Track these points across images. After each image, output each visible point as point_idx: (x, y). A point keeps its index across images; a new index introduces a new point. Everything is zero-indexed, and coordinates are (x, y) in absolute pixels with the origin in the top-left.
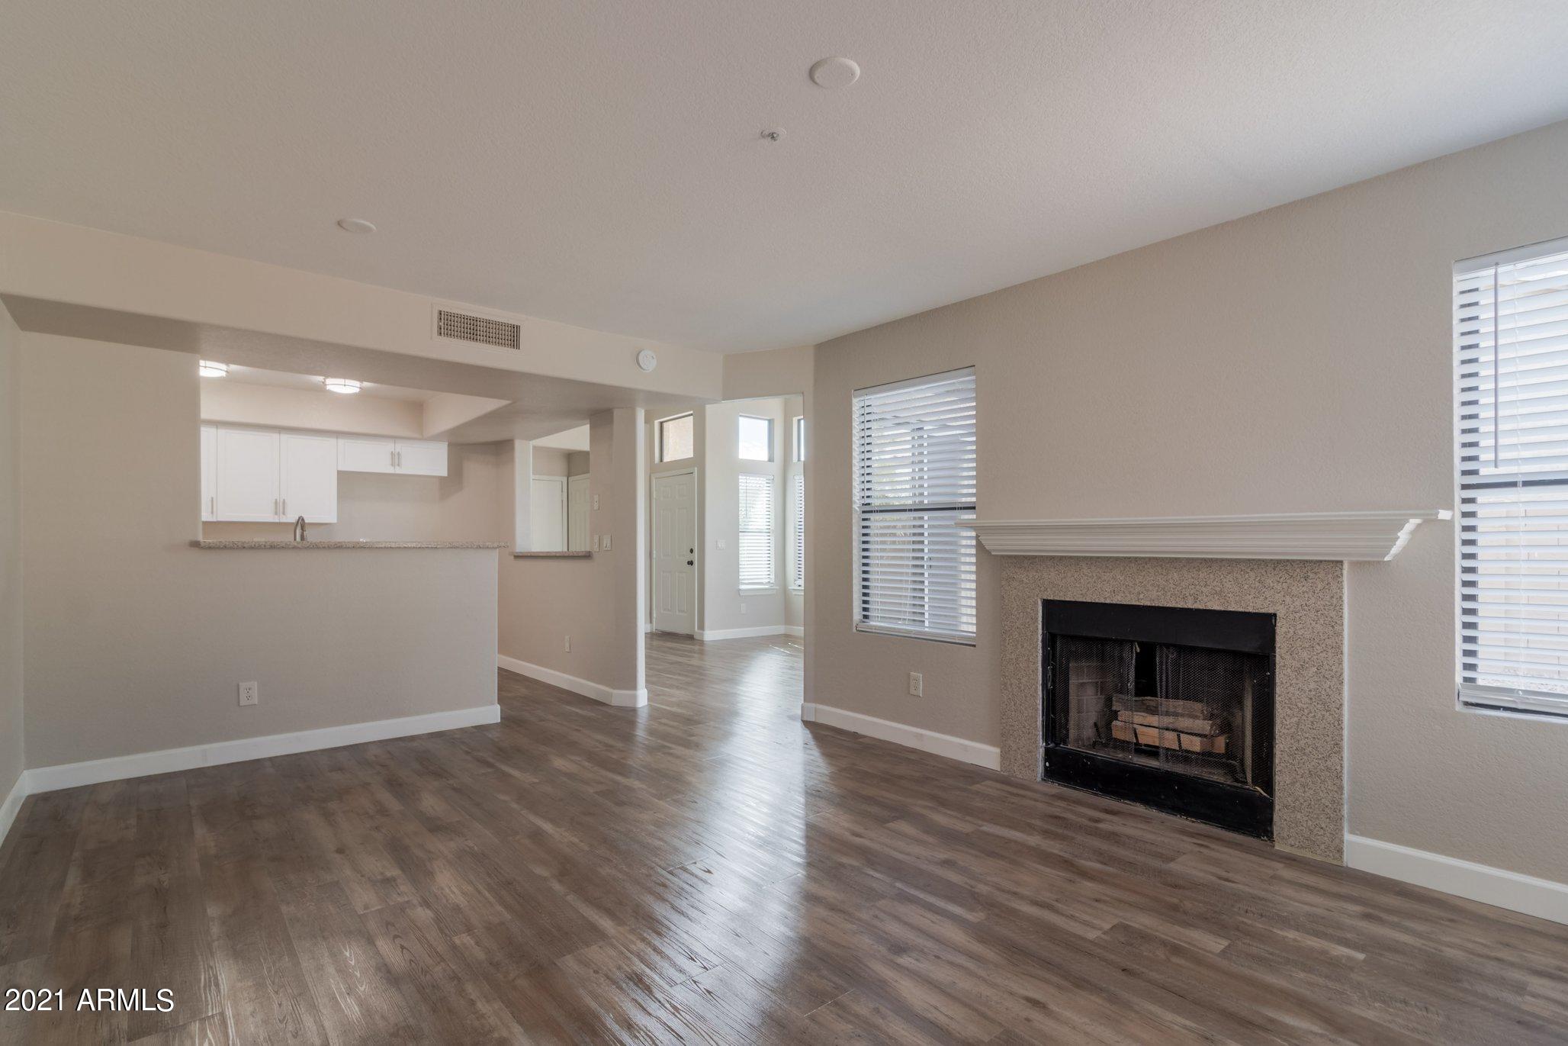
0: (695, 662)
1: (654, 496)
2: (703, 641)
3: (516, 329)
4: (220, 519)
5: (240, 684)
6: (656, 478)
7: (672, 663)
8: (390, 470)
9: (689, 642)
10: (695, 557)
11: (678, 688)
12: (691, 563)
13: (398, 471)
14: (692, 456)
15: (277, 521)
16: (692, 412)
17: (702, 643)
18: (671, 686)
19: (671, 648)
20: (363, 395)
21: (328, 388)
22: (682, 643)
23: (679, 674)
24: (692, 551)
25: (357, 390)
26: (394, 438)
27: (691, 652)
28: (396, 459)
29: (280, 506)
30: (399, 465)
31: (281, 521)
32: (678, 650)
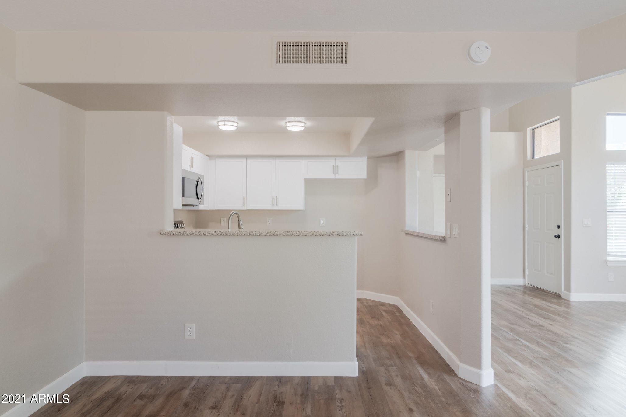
0: (556, 328)
1: (527, 185)
2: (569, 301)
3: (344, 45)
4: (247, 208)
5: (186, 324)
6: (528, 171)
7: (533, 326)
8: (332, 176)
9: (555, 301)
10: (562, 232)
11: (532, 364)
12: (558, 237)
13: (337, 177)
14: (559, 151)
15: (274, 209)
16: (558, 117)
17: (567, 304)
18: (523, 360)
19: (536, 306)
20: (307, 131)
21: (288, 128)
22: (549, 302)
23: (538, 343)
24: (559, 227)
25: (303, 128)
26: (335, 156)
27: (554, 313)
28: (335, 169)
29: (275, 200)
30: (337, 174)
31: (276, 209)
32: (542, 309)
